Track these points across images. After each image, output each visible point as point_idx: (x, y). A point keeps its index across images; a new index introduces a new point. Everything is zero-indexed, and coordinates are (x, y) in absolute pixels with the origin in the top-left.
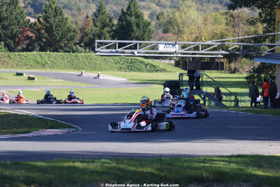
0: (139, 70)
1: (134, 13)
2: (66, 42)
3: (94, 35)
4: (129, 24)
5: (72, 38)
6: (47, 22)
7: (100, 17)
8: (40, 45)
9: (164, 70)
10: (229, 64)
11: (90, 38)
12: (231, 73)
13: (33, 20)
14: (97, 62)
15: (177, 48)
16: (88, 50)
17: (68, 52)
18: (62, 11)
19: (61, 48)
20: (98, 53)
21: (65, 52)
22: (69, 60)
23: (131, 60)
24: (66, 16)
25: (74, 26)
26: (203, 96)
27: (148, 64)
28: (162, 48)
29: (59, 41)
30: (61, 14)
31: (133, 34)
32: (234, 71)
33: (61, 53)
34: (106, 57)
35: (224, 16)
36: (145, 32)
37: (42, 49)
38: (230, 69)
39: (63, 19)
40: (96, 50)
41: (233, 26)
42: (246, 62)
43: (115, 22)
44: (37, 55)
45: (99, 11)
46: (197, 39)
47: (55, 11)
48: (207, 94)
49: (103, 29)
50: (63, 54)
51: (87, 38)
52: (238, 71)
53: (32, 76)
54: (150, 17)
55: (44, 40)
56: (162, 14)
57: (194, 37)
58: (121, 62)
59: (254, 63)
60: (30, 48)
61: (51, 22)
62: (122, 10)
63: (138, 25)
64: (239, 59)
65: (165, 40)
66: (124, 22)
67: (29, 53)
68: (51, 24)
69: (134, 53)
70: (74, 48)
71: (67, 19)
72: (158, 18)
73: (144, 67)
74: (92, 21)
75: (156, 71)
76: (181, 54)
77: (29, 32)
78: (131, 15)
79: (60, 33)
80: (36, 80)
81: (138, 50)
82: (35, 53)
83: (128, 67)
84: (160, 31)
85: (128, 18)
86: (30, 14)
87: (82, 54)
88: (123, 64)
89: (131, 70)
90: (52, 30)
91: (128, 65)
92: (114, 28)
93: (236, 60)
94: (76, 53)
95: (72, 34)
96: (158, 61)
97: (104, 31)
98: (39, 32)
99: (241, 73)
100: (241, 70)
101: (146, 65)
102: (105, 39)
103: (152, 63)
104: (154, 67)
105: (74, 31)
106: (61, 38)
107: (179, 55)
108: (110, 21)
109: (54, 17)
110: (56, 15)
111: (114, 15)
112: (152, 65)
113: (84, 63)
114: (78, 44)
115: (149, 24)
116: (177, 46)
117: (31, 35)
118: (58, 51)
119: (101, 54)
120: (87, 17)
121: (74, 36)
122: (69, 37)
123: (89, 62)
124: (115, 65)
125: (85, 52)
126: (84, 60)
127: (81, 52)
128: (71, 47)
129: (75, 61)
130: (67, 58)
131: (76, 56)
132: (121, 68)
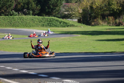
0: (56, 26)
2: (6, 9)
3: (24, 3)
5: (10, 6)
9: (72, 26)
10: (115, 20)
11: (21, 6)
12: (117, 26)
14: (27, 21)
16: (20, 14)
17: (8, 15)
19: (3, 13)
21: (5, 15)
23: (50, 19)
29: (1, 8)
31: (50, 2)
32: (119, 25)
38: (116, 23)
50: (4, 17)
51: (20, 6)
52: (122, 24)
58: (44, 21)
64: (121, 17)
70: (11, 13)
73: (59, 24)
75: (68, 26)
83: (48, 24)
87: (17, 16)
88: (44, 22)
89: (50, 26)
91: (48, 23)
93: (119, 17)
94: (13, 16)
97: (31, 1)
101: (60, 23)
104: (66, 23)
105: (11, 1)
106: (3, 6)
112: (64, 23)
113: (18, 22)
121: (11, 4)
122: (7, 5)
123: (22, 22)
124: (39, 23)
125: (18, 15)
126: (19, 20)
127: (16, 15)
128: (9, 12)
129: (13, 21)
130: (7, 19)
131: (13, 18)
132: (43, 25)
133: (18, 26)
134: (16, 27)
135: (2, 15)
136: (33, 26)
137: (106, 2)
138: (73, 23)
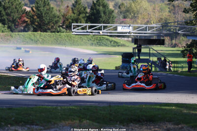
0: (106, 45)
1: (101, 4)
2: (52, 25)
3: (72, 20)
4: (98, 12)
5: (57, 22)
6: (38, 10)
7: (77, 6)
8: (33, 27)
9: (123, 45)
10: (171, 40)
11: (70, 22)
12: (172, 47)
13: (28, 9)
14: (75, 39)
15: (130, 29)
16: (68, 31)
17: (54, 32)
18: (49, 3)
19: (49, 29)
20: (74, 33)
21: (52, 32)
22: (55, 38)
23: (100, 38)
24: (52, 6)
25: (58, 13)
26: (150, 64)
27: (112, 41)
28: (120, 29)
29: (47, 24)
30: (48, 4)
31: (101, 19)
32: (175, 46)
33: (49, 33)
34: (81, 36)
35: (168, 6)
36: (109, 17)
37: (35, 30)
38: (172, 44)
39: (50, 8)
40: (73, 30)
41: (174, 13)
42: (184, 39)
43: (88, 10)
44: (31, 35)
45: (76, 2)
46: (148, 22)
47: (44, 2)
48: (153, 63)
49: (79, 15)
51: (68, 22)
52: (178, 46)
53: (28, 50)
54: (114, 7)
55: (36, 23)
56: (123, 4)
57: (146, 21)
58: (94, 39)
59: (189, 40)
60: (26, 29)
61: (42, 10)
62: (93, 2)
63: (105, 13)
64: (178, 37)
65: (125, 23)
66: (95, 11)
67: (26, 33)
68: (41, 12)
69: (99, 33)
70: (58, 30)
71: (53, 8)
72: (119, 8)
73: (109, 43)
74: (71, 9)
75: (118, 46)
76: (134, 33)
77: (25, 18)
78: (99, 6)
79: (48, 18)
80: (31, 52)
81: (103, 31)
82: (30, 33)
83: (98, 43)
84: (121, 17)
85: (98, 7)
86: (26, 5)
87: (64, 34)
88: (93, 41)
89: (100, 45)
90: (42, 16)
91: (98, 41)
92: (88, 15)
93: (176, 38)
94: (59, 33)
95: (57, 19)
96: (120, 38)
97: (80, 17)
98: (33, 18)
99: (180, 47)
100: (180, 45)
101: (111, 42)
102: (80, 23)
103: (115, 40)
104: (117, 43)
105: (58, 17)
106: (49, 22)
107: (132, 34)
108: (84, 9)
109: (44, 7)
110: (45, 6)
111: (88, 5)
112: (115, 42)
113: (65, 40)
114: (61, 26)
115: (113, 11)
116: (131, 27)
117: (27, 20)
118: (46, 32)
119: (76, 34)
120: (68, 7)
121: (58, 20)
122: (54, 21)
123: (69, 40)
124: (88, 41)
125: (66, 32)
126: (66, 38)
127: (63, 32)
128: (56, 29)
129: (59, 38)
130: (53, 37)
131: (60, 35)
132: (92, 44)
133: (65, 44)
134: (62, 45)
135: (48, 32)
136: (81, 45)
137: (163, 20)
138: (124, 43)
